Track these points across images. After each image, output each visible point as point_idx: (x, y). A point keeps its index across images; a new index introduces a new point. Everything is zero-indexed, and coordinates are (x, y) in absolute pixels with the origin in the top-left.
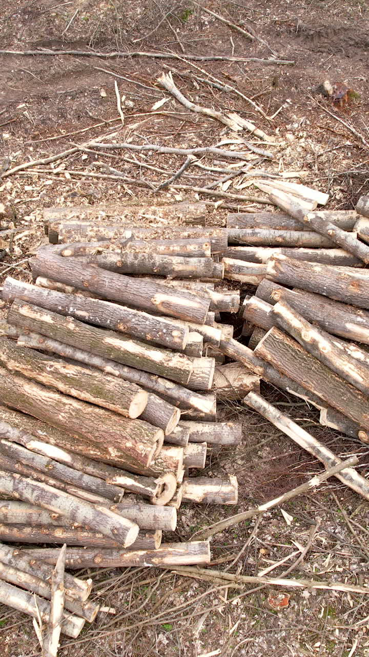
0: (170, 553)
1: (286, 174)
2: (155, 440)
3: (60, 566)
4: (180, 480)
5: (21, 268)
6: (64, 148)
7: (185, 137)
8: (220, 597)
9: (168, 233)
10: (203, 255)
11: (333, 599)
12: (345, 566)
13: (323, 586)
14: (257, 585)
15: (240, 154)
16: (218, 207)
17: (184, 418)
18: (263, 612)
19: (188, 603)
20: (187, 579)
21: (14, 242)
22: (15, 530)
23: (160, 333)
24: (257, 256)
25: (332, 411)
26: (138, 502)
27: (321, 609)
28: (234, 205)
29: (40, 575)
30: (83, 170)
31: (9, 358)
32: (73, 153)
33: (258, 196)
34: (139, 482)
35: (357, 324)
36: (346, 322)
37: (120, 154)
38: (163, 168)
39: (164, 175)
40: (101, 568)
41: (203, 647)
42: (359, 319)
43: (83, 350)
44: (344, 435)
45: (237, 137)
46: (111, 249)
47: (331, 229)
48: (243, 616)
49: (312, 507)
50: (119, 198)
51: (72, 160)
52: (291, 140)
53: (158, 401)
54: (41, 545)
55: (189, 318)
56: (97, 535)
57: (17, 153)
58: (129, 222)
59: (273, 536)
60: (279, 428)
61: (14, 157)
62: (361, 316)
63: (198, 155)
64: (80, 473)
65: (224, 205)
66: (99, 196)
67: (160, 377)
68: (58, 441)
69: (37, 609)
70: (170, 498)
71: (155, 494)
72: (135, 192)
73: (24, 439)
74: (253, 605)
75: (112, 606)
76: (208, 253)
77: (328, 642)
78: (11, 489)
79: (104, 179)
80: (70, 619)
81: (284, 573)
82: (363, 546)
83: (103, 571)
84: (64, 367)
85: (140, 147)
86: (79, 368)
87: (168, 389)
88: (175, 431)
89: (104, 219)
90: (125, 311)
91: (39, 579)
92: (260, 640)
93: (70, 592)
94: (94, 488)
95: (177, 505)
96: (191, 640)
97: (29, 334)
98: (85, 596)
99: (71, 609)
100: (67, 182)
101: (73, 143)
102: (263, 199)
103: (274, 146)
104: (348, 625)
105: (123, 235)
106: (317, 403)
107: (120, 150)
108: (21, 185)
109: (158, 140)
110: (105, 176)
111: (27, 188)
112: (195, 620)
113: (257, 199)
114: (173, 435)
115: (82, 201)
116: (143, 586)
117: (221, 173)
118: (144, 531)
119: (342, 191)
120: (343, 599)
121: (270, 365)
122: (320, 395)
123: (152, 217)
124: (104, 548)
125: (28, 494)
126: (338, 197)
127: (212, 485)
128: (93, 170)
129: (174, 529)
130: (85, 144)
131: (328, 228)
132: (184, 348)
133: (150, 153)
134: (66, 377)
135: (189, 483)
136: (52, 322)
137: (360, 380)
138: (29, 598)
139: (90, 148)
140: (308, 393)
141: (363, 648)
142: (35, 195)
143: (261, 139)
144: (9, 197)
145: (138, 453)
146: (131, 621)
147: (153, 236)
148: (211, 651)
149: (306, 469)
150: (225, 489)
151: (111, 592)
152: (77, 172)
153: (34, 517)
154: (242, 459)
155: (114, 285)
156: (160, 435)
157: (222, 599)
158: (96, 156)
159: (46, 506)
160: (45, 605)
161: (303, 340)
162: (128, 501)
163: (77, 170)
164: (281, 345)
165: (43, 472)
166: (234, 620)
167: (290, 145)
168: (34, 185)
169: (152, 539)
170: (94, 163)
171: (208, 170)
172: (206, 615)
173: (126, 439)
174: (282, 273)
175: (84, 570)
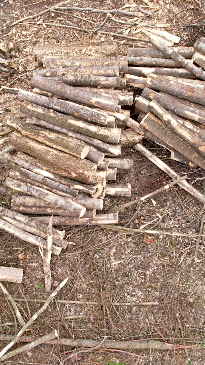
0: (100, 219)
1: (158, 25)
2: (93, 169)
3: (50, 225)
4: (104, 186)
5: (24, 78)
6: (42, 9)
7: (106, 3)
8: (122, 238)
9: (98, 63)
10: (115, 75)
11: (173, 239)
12: (180, 224)
13: (169, 234)
14: (140, 233)
15: (135, 14)
16: (123, 44)
17: (106, 157)
18: (142, 244)
19: (108, 240)
20: (107, 230)
21: (19, 63)
22: (29, 208)
23: (95, 118)
24: (142, 72)
25: (176, 153)
26: (85, 197)
27: (167, 243)
28: (131, 43)
29: (41, 228)
30: (52, 22)
31: (22, 129)
32: (47, 12)
33: (144, 38)
34: (85, 188)
35: (190, 111)
36: (185, 110)
37: (71, 13)
38: (94, 21)
39: (95, 25)
40: (68, 225)
41: (115, 259)
42: (191, 109)
43: (58, 126)
44: (182, 164)
45: (134, 3)
46: (70, 72)
47: (181, 58)
48: (133, 246)
49: (166, 198)
50: (72, 39)
51: (46, 16)
52: (162, 5)
53: (94, 150)
54: (40, 215)
55: (108, 110)
56: (67, 211)
57: (17, 12)
58: (78, 55)
59: (147, 211)
60: (151, 161)
61: (16, 15)
62: (192, 107)
63: (113, 14)
64: (58, 183)
65: (126, 43)
66: (61, 38)
67: (94, 138)
68: (47, 168)
69: (41, 244)
70: (100, 194)
71: (93, 193)
72: (80, 35)
73: (31, 168)
74: (138, 241)
75: (74, 242)
76: (118, 74)
77: (171, 257)
78: (26, 191)
79: (64, 28)
80: (55, 248)
81: (152, 228)
82: (188, 216)
83: (70, 226)
84: (49, 134)
85: (82, 9)
86: (56, 135)
87: (99, 144)
88: (102, 164)
89: (65, 54)
90: (78, 106)
91: (40, 230)
92: (140, 257)
93: (55, 236)
94: (64, 190)
95: (103, 197)
96: (109, 256)
97: (31, 117)
98: (62, 238)
99: (56, 244)
100: (45, 29)
101: (47, 7)
102: (146, 40)
103: (153, 9)
104: (180, 250)
105: (76, 64)
106: (170, 149)
107: (71, 11)
108: (20, 31)
109: (92, 5)
110: (64, 26)
111: (24, 33)
112: (111, 248)
113: (143, 39)
114: (101, 166)
115: (53, 41)
116: (88, 233)
117: (124, 24)
118: (88, 210)
119: (187, 35)
120: (178, 239)
121: (148, 131)
122: (171, 145)
123: (90, 53)
124: (70, 217)
125: (34, 193)
126: (185, 39)
127: (119, 188)
128: (58, 22)
129: (102, 209)
130: (53, 7)
131: (179, 58)
132: (106, 124)
133: (87, 12)
134: (50, 139)
135: (109, 187)
136: (42, 112)
137: (190, 139)
138: (37, 239)
139: (55, 10)
140: (165, 144)
141: (186, 260)
142: (28, 36)
143: (146, 4)
144: (15, 38)
145: (85, 176)
146: (82, 248)
147: (90, 65)
148: (118, 261)
149: (163, 180)
150: (125, 190)
151: (73, 235)
152: (49, 24)
153: (38, 203)
154: (134, 175)
155: (72, 93)
156: (95, 167)
157: (123, 238)
158: (59, 14)
159: (43, 199)
160: (44, 242)
161: (164, 120)
162: (80, 196)
163: (49, 23)
164: (153, 122)
165: (40, 183)
166: (129, 248)
167: (161, 8)
168: (27, 31)
169: (92, 213)
170: (58, 18)
171: (118, 23)
172: (116, 246)
173: (80, 169)
174: (154, 84)
175: (60, 226)
